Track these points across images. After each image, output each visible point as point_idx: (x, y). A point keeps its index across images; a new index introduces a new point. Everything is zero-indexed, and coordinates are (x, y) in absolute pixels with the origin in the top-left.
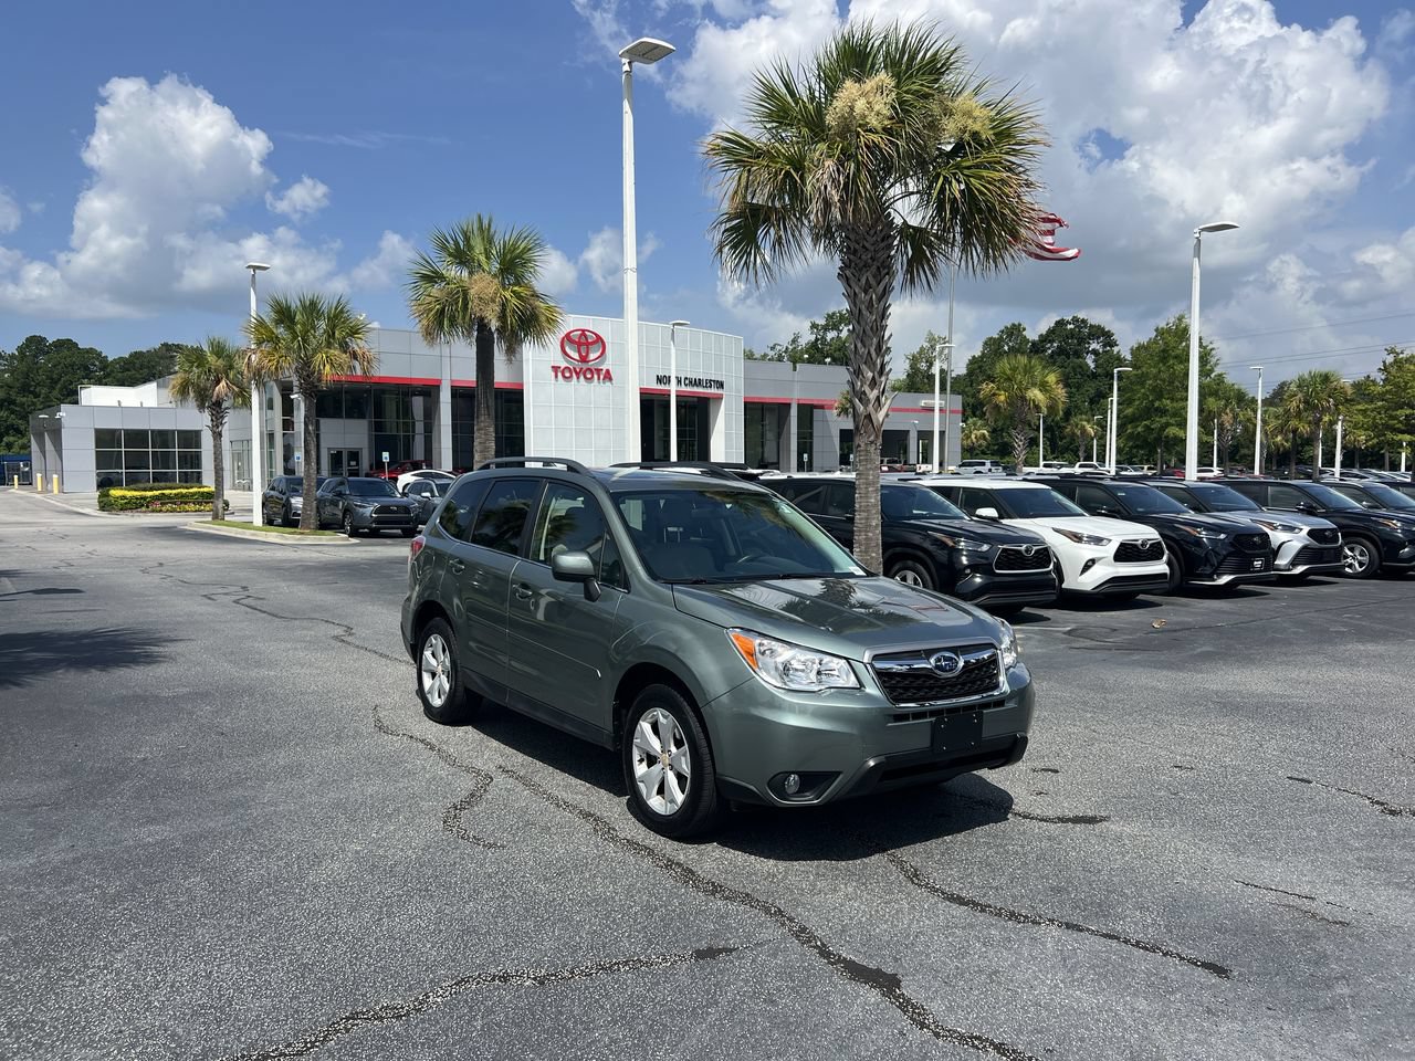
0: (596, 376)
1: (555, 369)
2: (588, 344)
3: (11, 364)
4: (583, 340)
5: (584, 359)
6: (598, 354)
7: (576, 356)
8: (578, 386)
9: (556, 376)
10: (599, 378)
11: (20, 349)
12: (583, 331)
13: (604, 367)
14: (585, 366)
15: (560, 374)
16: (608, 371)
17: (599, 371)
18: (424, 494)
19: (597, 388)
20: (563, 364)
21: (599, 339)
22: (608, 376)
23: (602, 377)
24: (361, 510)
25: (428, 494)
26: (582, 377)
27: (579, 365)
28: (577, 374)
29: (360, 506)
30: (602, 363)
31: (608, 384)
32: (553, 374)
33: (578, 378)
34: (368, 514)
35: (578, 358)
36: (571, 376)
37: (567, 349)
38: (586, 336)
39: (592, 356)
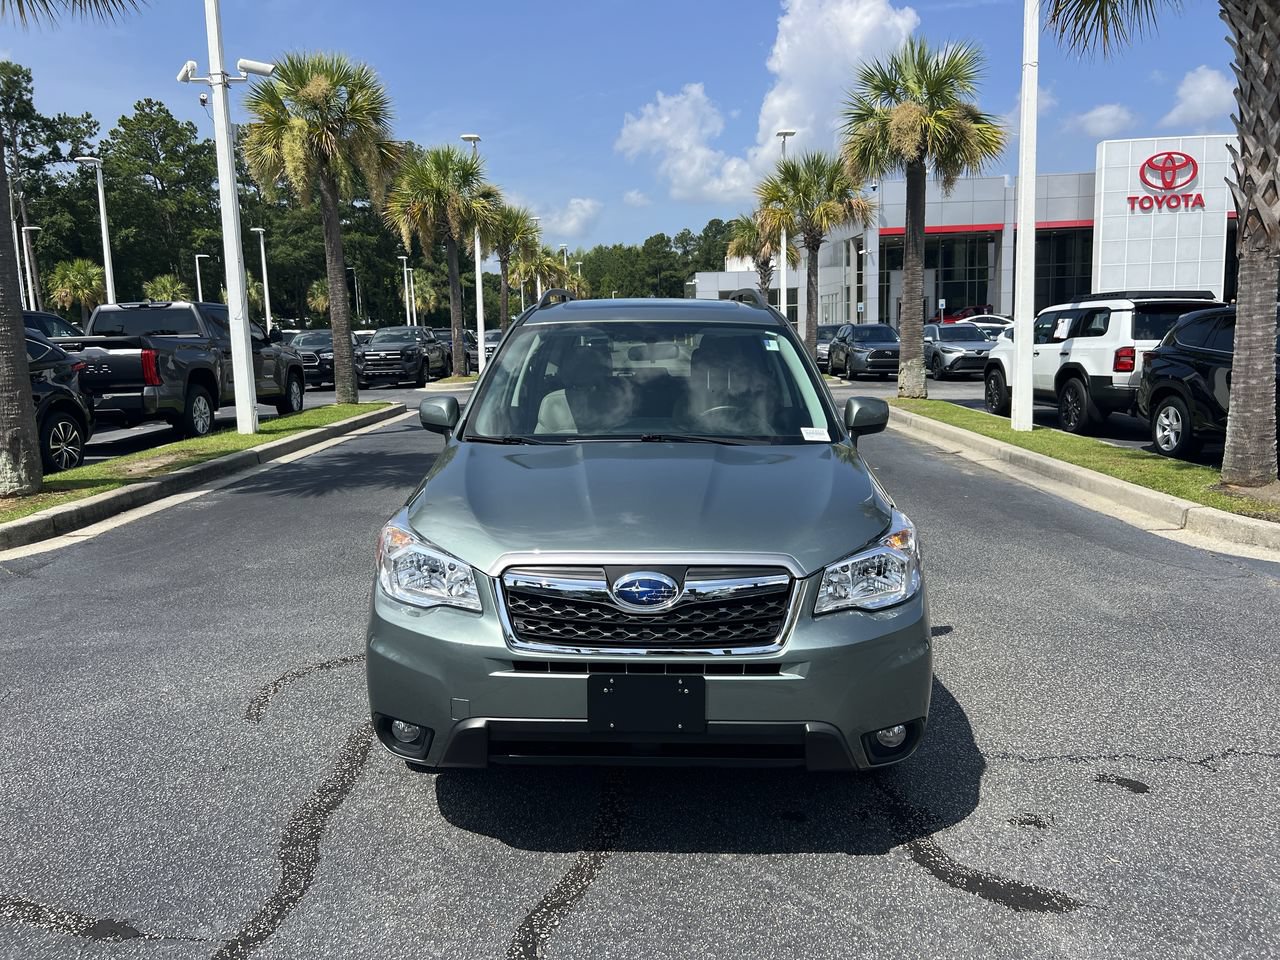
0: (1183, 204)
1: (1132, 200)
2: (1174, 168)
3: (699, 244)
4: (1169, 164)
5: (1168, 186)
6: (1188, 178)
7: (1159, 183)
8: (1161, 217)
9: (1133, 208)
10: (1187, 205)
11: (705, 231)
12: (1169, 154)
13: (1194, 193)
14: (1169, 194)
15: (1137, 206)
16: (1199, 197)
17: (1187, 197)
18: (927, 339)
19: (1185, 217)
20: (1142, 194)
21: (1189, 160)
22: (1199, 202)
23: (1190, 203)
24: (859, 355)
25: (930, 339)
26: (1165, 206)
27: (1161, 194)
28: (1160, 204)
29: (859, 351)
30: (1192, 188)
31: (1198, 210)
32: (1129, 206)
33: (1160, 207)
34: (864, 359)
35: (1161, 185)
36: (1152, 205)
37: (1149, 177)
38: (1173, 160)
39: (1179, 181)
